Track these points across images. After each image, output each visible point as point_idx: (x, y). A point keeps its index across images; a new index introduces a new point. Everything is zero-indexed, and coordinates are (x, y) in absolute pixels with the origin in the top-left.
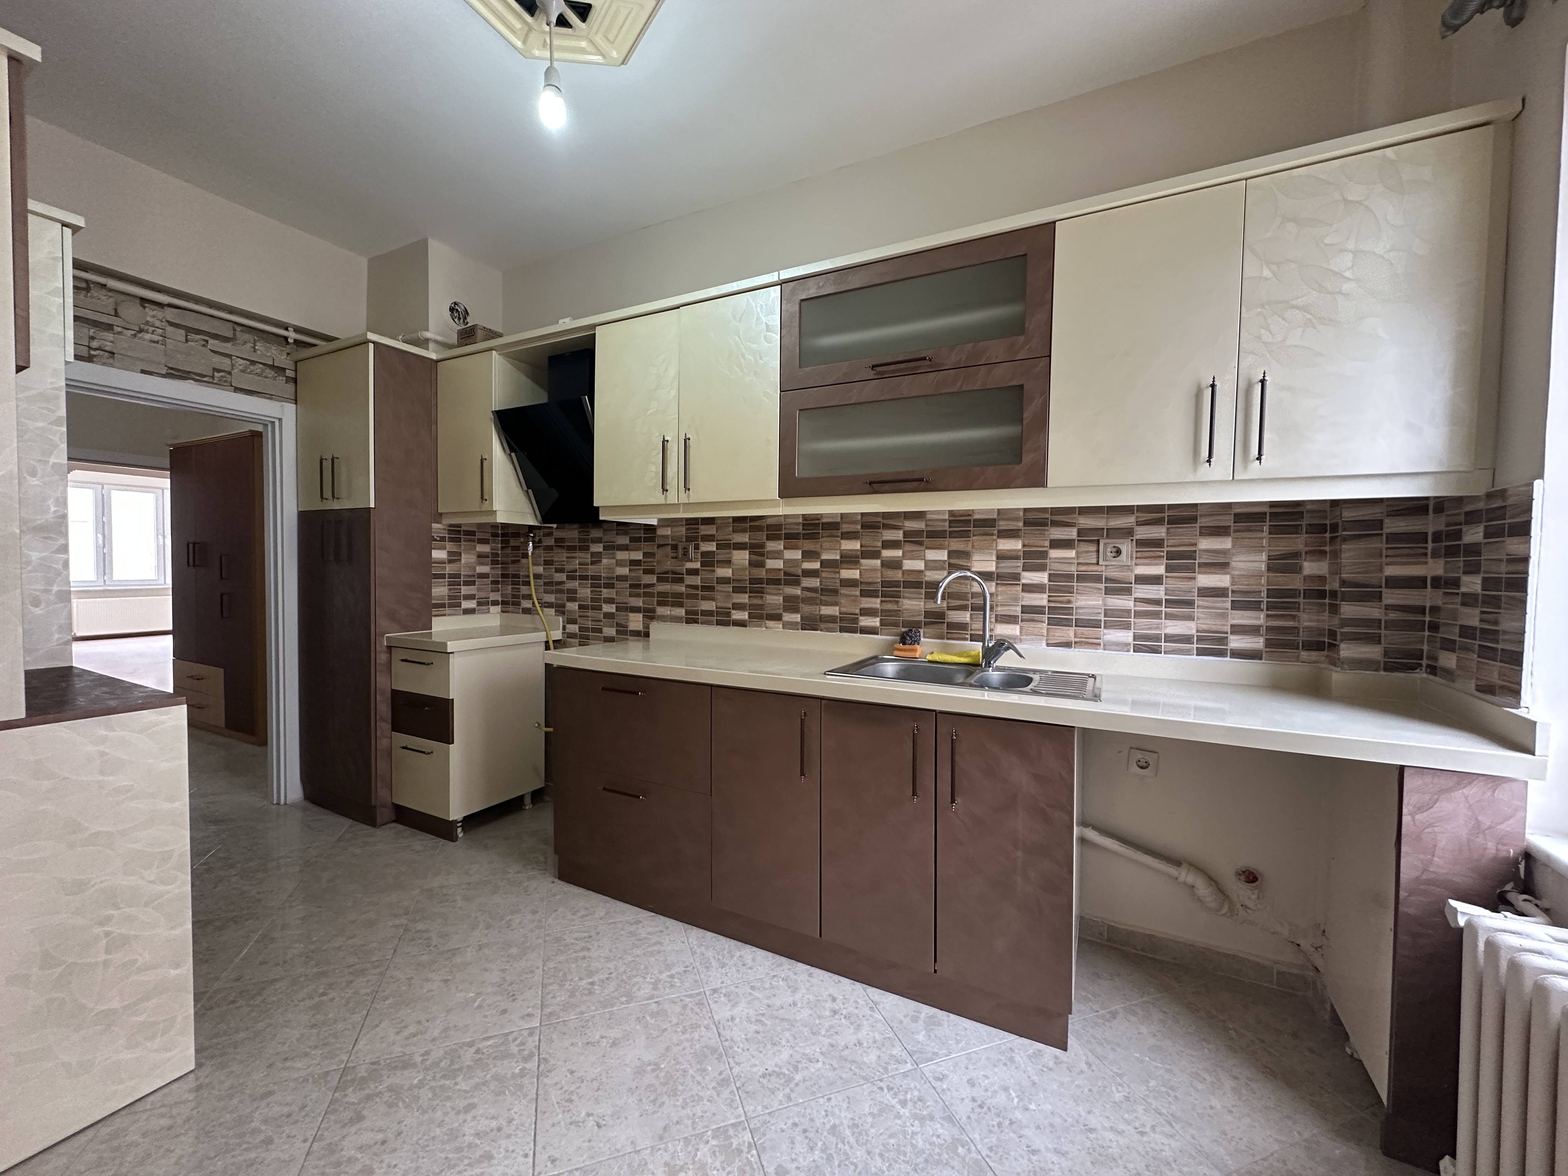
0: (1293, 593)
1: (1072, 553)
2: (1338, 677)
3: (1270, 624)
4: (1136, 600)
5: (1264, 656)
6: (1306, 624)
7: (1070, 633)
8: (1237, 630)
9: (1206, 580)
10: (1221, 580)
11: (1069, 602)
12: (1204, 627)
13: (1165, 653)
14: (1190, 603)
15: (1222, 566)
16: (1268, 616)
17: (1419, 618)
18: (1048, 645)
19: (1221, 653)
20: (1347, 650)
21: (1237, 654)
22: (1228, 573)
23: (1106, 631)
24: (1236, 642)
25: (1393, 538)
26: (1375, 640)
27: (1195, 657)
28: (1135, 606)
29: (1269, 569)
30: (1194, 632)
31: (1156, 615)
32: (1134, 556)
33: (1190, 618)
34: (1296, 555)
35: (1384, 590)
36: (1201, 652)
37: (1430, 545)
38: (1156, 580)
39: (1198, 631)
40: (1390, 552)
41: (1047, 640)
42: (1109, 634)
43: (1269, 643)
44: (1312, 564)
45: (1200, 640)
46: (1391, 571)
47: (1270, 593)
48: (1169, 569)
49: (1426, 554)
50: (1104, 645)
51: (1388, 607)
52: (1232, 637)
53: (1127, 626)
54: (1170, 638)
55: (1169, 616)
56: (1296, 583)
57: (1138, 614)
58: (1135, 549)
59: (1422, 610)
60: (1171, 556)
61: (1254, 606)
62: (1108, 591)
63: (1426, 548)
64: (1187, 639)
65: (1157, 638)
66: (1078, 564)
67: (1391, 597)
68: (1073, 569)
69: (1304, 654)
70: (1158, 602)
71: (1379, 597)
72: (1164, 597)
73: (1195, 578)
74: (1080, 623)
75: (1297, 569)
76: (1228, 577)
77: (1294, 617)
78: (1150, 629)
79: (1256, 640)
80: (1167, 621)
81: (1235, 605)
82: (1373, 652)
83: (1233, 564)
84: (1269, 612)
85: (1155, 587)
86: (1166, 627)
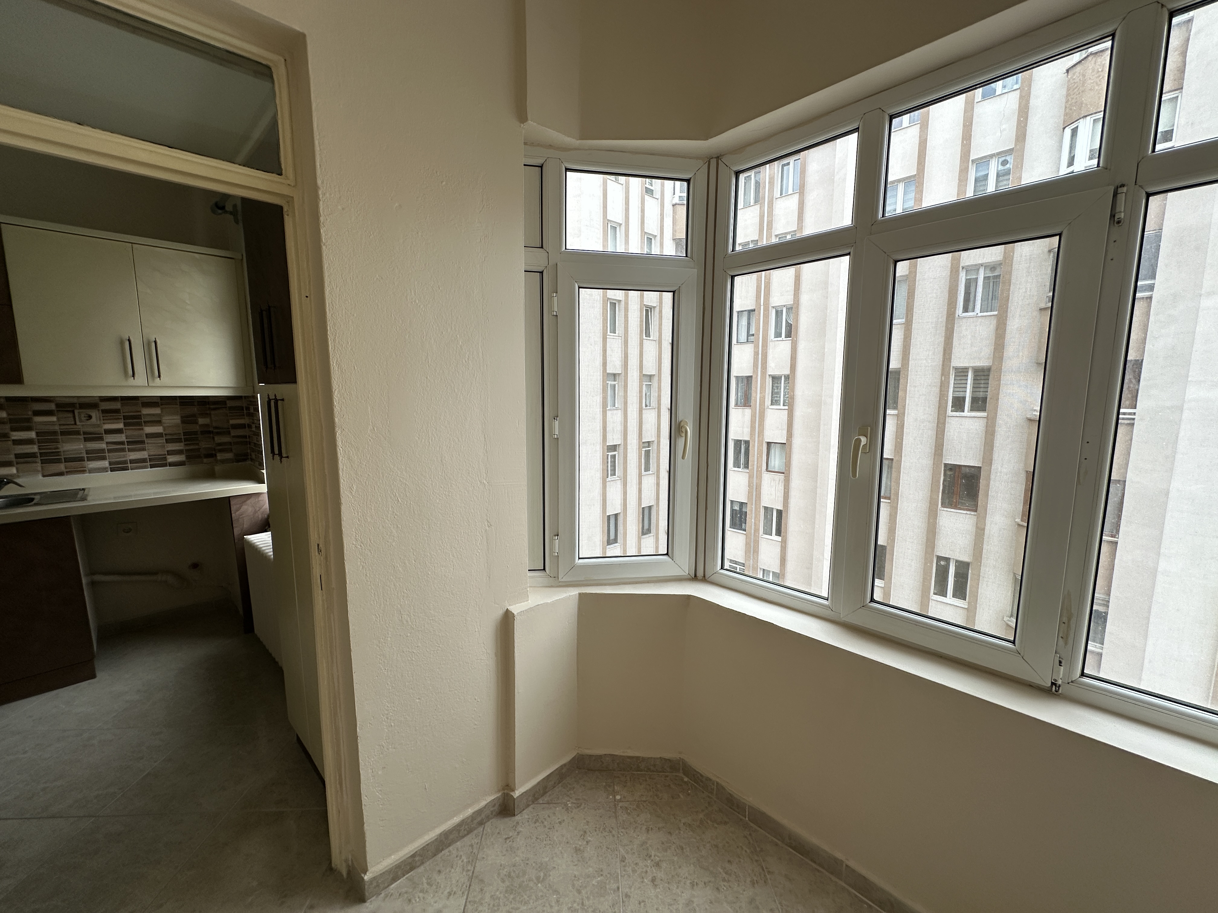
0: (195, 433)
1: (54, 419)
2: (217, 468)
3: (188, 448)
4: (107, 443)
5: (186, 463)
6: (204, 446)
7: (62, 467)
8: (170, 453)
9: (149, 430)
10: (158, 429)
11: (58, 448)
12: (152, 453)
13: (131, 469)
14: (143, 442)
15: (159, 422)
16: (185, 445)
17: (245, 440)
18: (44, 476)
19: (164, 465)
20: (220, 456)
21: (171, 464)
22: (161, 426)
23: (89, 463)
24: (171, 459)
25: (231, 408)
26: (231, 450)
27: (149, 469)
28: (107, 446)
29: (183, 422)
30: (147, 456)
31: (123, 450)
32: (102, 419)
33: (144, 449)
34: (194, 416)
35: (230, 430)
36: (152, 466)
37: (245, 411)
38: (119, 431)
39: (149, 456)
40: (231, 414)
41: (42, 474)
42: (91, 464)
43: (188, 457)
44: (203, 419)
45: (150, 460)
46: (232, 422)
47: (185, 434)
48: (125, 425)
49: (244, 415)
50: (89, 471)
51: (234, 437)
52: (168, 457)
53: (104, 458)
54: (132, 462)
55: (130, 450)
56: (196, 428)
57: (110, 451)
58: (101, 415)
59: (245, 437)
60: (125, 418)
61: (179, 440)
62: (86, 440)
63: (244, 413)
64: (144, 460)
65: (125, 462)
66: (60, 425)
67: (234, 433)
68: (57, 428)
69: (205, 460)
70: (122, 443)
71: (229, 433)
72: (126, 440)
73: (143, 429)
74: (67, 460)
75: (196, 422)
76: (162, 427)
77: (198, 444)
78: (120, 458)
79: (181, 456)
80: (129, 453)
81: (167, 441)
82: (229, 456)
83: (163, 421)
84: (186, 443)
85: (119, 435)
86: (129, 456)
